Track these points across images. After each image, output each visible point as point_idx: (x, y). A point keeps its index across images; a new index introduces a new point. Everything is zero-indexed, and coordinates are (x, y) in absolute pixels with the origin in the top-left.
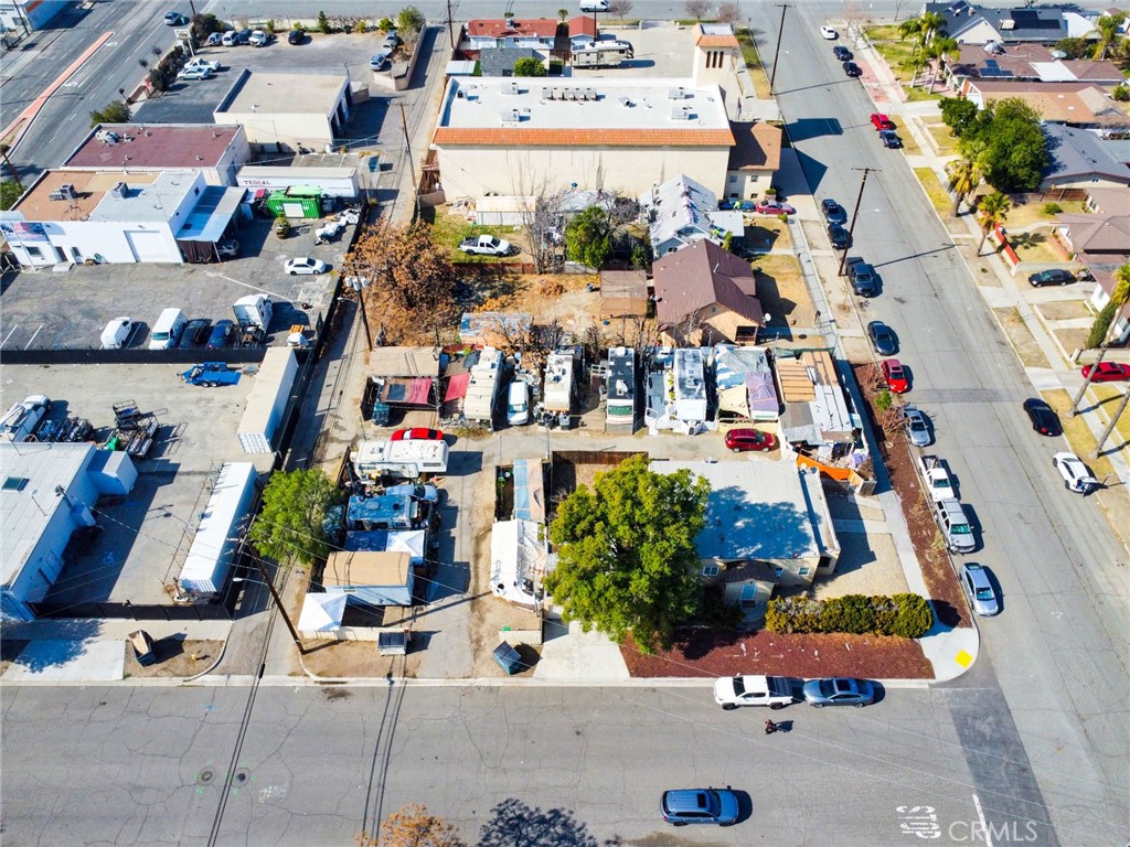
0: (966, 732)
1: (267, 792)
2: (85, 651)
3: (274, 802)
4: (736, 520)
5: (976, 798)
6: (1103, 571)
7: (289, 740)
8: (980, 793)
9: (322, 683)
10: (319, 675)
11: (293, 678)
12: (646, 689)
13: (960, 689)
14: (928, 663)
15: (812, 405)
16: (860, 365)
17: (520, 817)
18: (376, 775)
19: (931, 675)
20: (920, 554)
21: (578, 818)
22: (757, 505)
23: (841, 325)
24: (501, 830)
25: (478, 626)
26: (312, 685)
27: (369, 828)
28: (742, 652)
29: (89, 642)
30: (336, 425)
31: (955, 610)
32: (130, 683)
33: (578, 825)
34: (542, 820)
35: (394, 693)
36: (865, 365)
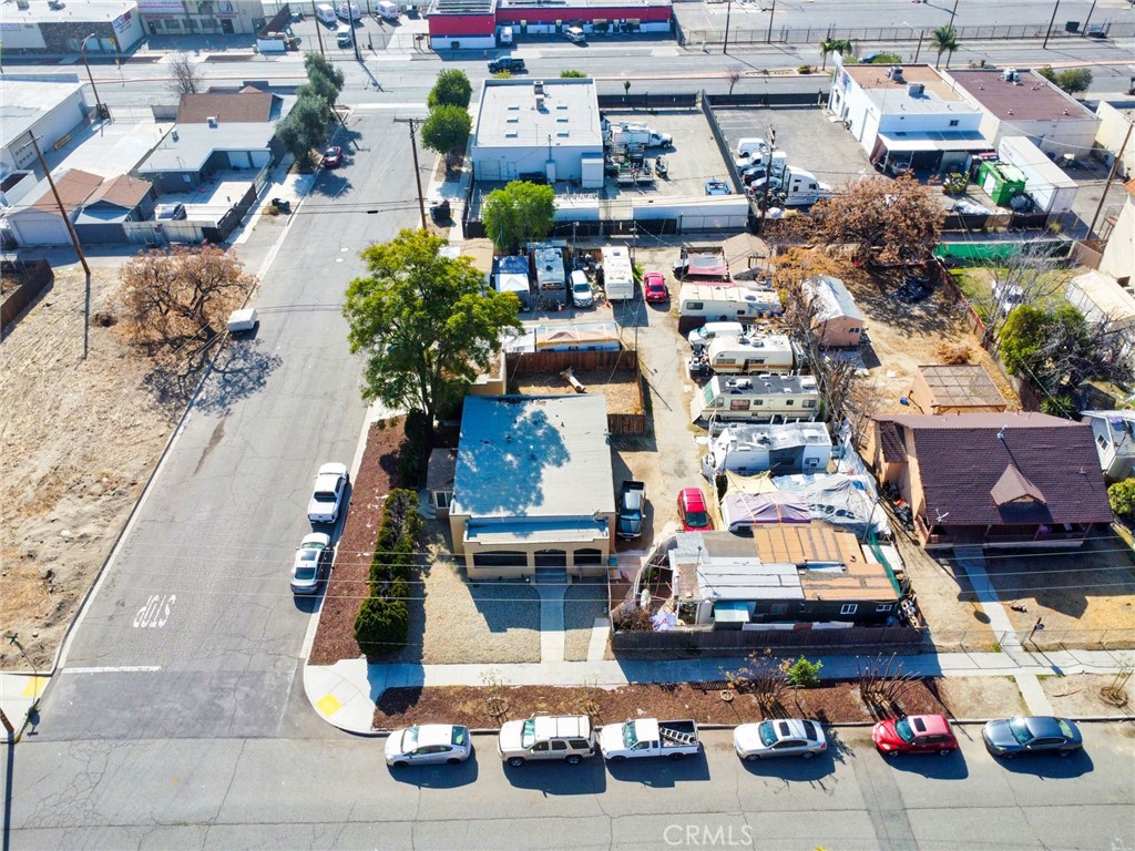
0: (233, 681)
4: (514, 455)
5: (155, 668)
8: (159, 675)
12: (359, 433)
13: (288, 690)
14: (331, 661)
15: (754, 561)
16: (935, 691)
17: (267, 368)
19: (314, 661)
22: (539, 474)
23: (1048, 682)
24: (261, 361)
28: (381, 495)
31: (403, 712)
33: (248, 395)
34: (260, 378)
36: (939, 699)
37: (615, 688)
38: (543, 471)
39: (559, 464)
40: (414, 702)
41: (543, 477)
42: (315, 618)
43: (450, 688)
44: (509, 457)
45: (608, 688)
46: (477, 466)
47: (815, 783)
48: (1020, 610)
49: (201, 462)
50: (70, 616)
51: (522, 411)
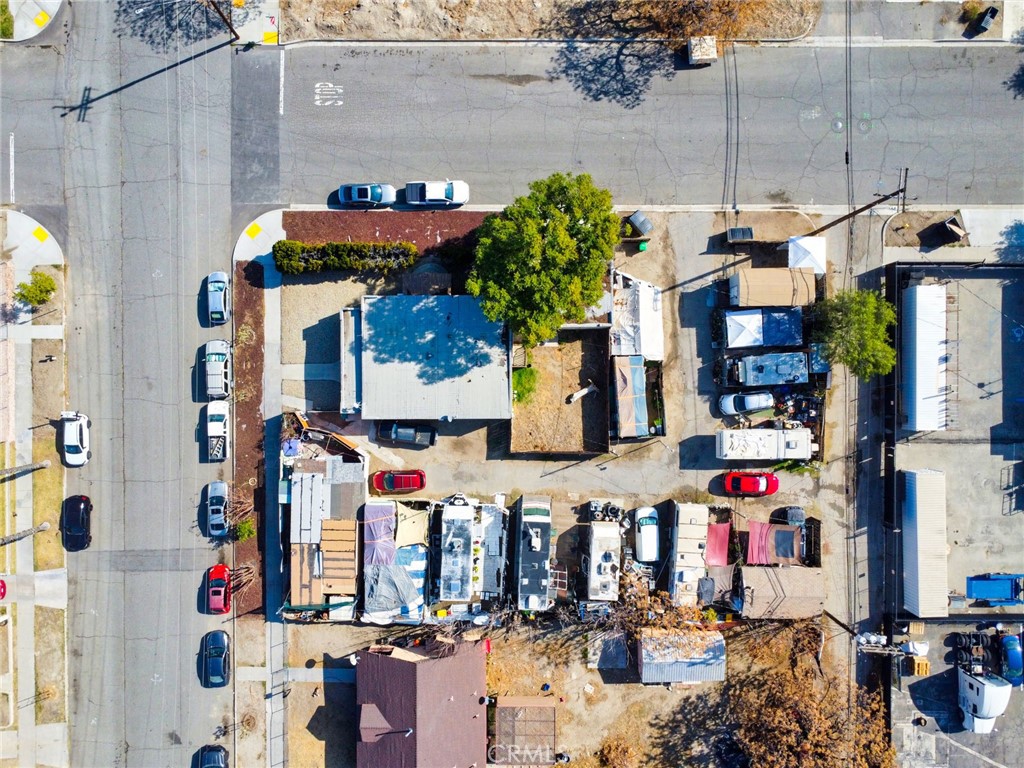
0: (272, 166)
1: (815, 114)
2: (1001, 234)
3: (810, 106)
4: (433, 340)
5: (281, 112)
6: (97, 323)
7: (808, 156)
8: (276, 115)
9: (793, 208)
10: (797, 214)
11: (818, 212)
13: (265, 203)
14: (285, 225)
15: (327, 515)
16: (255, 612)
17: (623, 95)
18: (735, 127)
19: (286, 215)
20: (261, 340)
21: (580, 95)
22: (410, 360)
24: (636, 87)
25: (667, 261)
26: (800, 206)
27: (734, 89)
28: (441, 235)
29: (1002, 243)
30: (841, 511)
31: (246, 278)
32: (953, 208)
33: (580, 89)
34: (606, 94)
35: (731, 198)
36: (248, 613)
37: (262, 411)
38: (413, 363)
39: (420, 376)
40: (252, 284)
41: (406, 364)
42: (324, 208)
43: (262, 306)
44: (430, 336)
45: (261, 407)
46: (419, 310)
47: (196, 523)
48: (315, 693)
49: (486, 76)
50: (325, 37)
51: (491, 345)
